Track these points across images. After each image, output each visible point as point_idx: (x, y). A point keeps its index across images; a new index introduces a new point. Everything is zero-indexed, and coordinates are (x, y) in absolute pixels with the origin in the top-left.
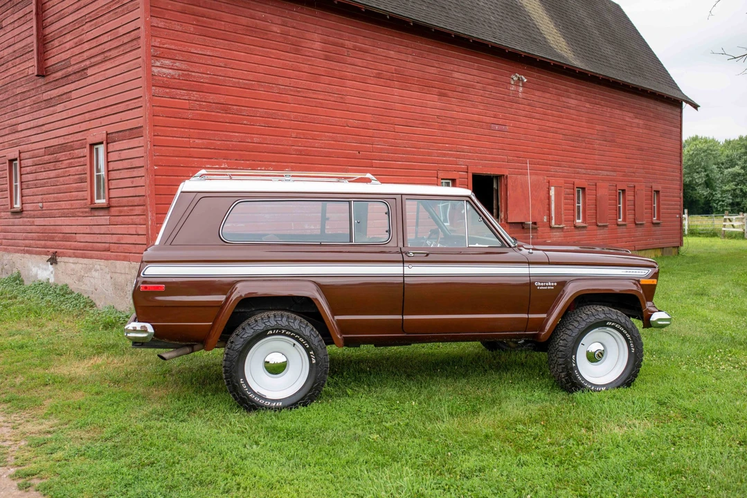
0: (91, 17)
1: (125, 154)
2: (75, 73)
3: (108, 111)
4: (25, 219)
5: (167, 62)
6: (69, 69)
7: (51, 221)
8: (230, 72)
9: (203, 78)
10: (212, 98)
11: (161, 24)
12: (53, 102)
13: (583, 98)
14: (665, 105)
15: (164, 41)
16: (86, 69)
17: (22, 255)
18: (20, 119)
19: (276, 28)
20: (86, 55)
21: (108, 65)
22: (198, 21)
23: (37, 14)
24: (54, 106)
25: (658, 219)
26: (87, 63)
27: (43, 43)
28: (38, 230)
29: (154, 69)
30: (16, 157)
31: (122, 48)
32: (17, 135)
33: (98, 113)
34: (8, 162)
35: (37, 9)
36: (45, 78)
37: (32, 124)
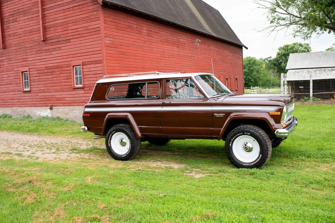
0: (73, 21)
1: (91, 69)
2: (63, 41)
3: (83, 54)
4: (32, 94)
5: (108, 38)
6: (61, 39)
7: (50, 94)
8: (124, 41)
9: (117, 43)
10: (120, 50)
11: (107, 26)
12: (50, 50)
13: (215, 46)
14: (238, 48)
15: (107, 31)
16: (70, 39)
17: (31, 108)
18: (29, 56)
19: (135, 26)
20: (69, 35)
21: (83, 39)
22: (116, 25)
23: (42, 18)
24: (51, 52)
25: (237, 89)
26: (71, 37)
27: (45, 29)
28: (41, 98)
29: (105, 41)
30: (26, 71)
31: (90, 33)
32: (27, 62)
33: (77, 55)
34: (21, 73)
35: (42, 16)
36: (46, 42)
37: (37, 58)
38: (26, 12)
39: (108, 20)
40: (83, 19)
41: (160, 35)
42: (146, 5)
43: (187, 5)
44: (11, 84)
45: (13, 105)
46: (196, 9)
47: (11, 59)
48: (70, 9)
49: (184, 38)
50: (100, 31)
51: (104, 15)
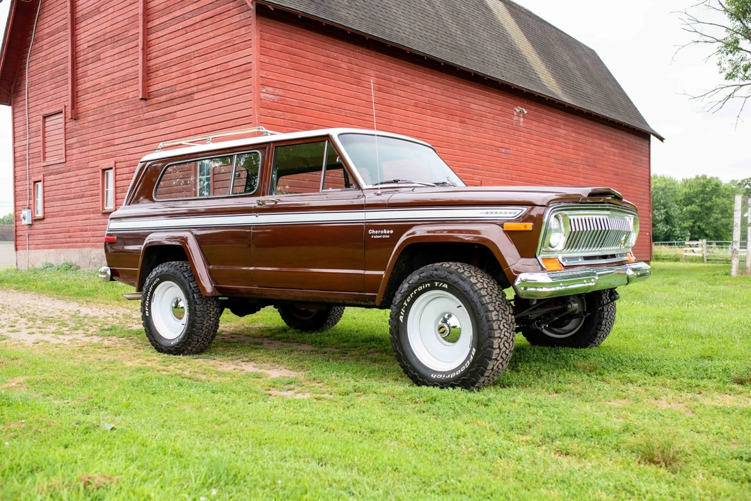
0: (200, 53)
2: (180, 97)
5: (270, 89)
6: (175, 94)
8: (313, 99)
9: (294, 102)
10: (300, 118)
11: (267, 61)
12: (155, 120)
15: (269, 73)
16: (194, 94)
18: (117, 135)
19: (344, 65)
20: (192, 83)
21: (217, 91)
22: (291, 58)
23: (143, 49)
24: (156, 123)
26: (195, 89)
27: (148, 72)
29: (261, 94)
30: (111, 166)
31: (231, 78)
32: (112, 148)
33: (205, 129)
34: (101, 171)
35: (143, 46)
36: (148, 101)
37: (130, 139)
38: (117, 38)
39: (272, 47)
40: (220, 46)
41: (413, 90)
42: (382, 20)
43: (503, 29)
44: (83, 197)
45: (83, 242)
46: (529, 40)
47: (86, 142)
48: (197, 26)
49: (480, 103)
50: (250, 72)
51: (261, 35)
